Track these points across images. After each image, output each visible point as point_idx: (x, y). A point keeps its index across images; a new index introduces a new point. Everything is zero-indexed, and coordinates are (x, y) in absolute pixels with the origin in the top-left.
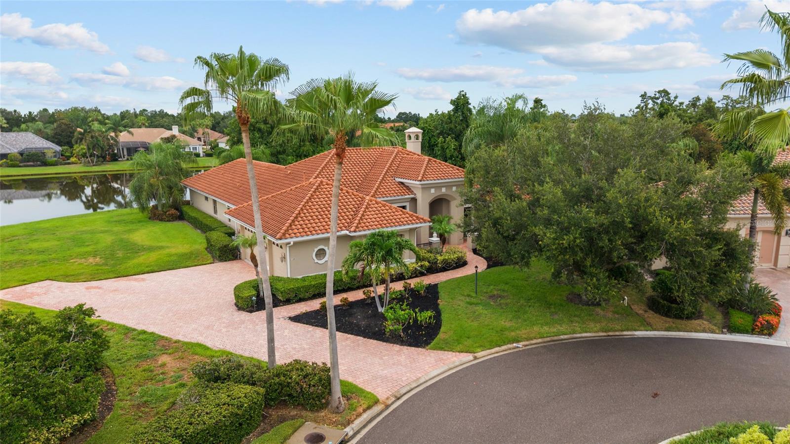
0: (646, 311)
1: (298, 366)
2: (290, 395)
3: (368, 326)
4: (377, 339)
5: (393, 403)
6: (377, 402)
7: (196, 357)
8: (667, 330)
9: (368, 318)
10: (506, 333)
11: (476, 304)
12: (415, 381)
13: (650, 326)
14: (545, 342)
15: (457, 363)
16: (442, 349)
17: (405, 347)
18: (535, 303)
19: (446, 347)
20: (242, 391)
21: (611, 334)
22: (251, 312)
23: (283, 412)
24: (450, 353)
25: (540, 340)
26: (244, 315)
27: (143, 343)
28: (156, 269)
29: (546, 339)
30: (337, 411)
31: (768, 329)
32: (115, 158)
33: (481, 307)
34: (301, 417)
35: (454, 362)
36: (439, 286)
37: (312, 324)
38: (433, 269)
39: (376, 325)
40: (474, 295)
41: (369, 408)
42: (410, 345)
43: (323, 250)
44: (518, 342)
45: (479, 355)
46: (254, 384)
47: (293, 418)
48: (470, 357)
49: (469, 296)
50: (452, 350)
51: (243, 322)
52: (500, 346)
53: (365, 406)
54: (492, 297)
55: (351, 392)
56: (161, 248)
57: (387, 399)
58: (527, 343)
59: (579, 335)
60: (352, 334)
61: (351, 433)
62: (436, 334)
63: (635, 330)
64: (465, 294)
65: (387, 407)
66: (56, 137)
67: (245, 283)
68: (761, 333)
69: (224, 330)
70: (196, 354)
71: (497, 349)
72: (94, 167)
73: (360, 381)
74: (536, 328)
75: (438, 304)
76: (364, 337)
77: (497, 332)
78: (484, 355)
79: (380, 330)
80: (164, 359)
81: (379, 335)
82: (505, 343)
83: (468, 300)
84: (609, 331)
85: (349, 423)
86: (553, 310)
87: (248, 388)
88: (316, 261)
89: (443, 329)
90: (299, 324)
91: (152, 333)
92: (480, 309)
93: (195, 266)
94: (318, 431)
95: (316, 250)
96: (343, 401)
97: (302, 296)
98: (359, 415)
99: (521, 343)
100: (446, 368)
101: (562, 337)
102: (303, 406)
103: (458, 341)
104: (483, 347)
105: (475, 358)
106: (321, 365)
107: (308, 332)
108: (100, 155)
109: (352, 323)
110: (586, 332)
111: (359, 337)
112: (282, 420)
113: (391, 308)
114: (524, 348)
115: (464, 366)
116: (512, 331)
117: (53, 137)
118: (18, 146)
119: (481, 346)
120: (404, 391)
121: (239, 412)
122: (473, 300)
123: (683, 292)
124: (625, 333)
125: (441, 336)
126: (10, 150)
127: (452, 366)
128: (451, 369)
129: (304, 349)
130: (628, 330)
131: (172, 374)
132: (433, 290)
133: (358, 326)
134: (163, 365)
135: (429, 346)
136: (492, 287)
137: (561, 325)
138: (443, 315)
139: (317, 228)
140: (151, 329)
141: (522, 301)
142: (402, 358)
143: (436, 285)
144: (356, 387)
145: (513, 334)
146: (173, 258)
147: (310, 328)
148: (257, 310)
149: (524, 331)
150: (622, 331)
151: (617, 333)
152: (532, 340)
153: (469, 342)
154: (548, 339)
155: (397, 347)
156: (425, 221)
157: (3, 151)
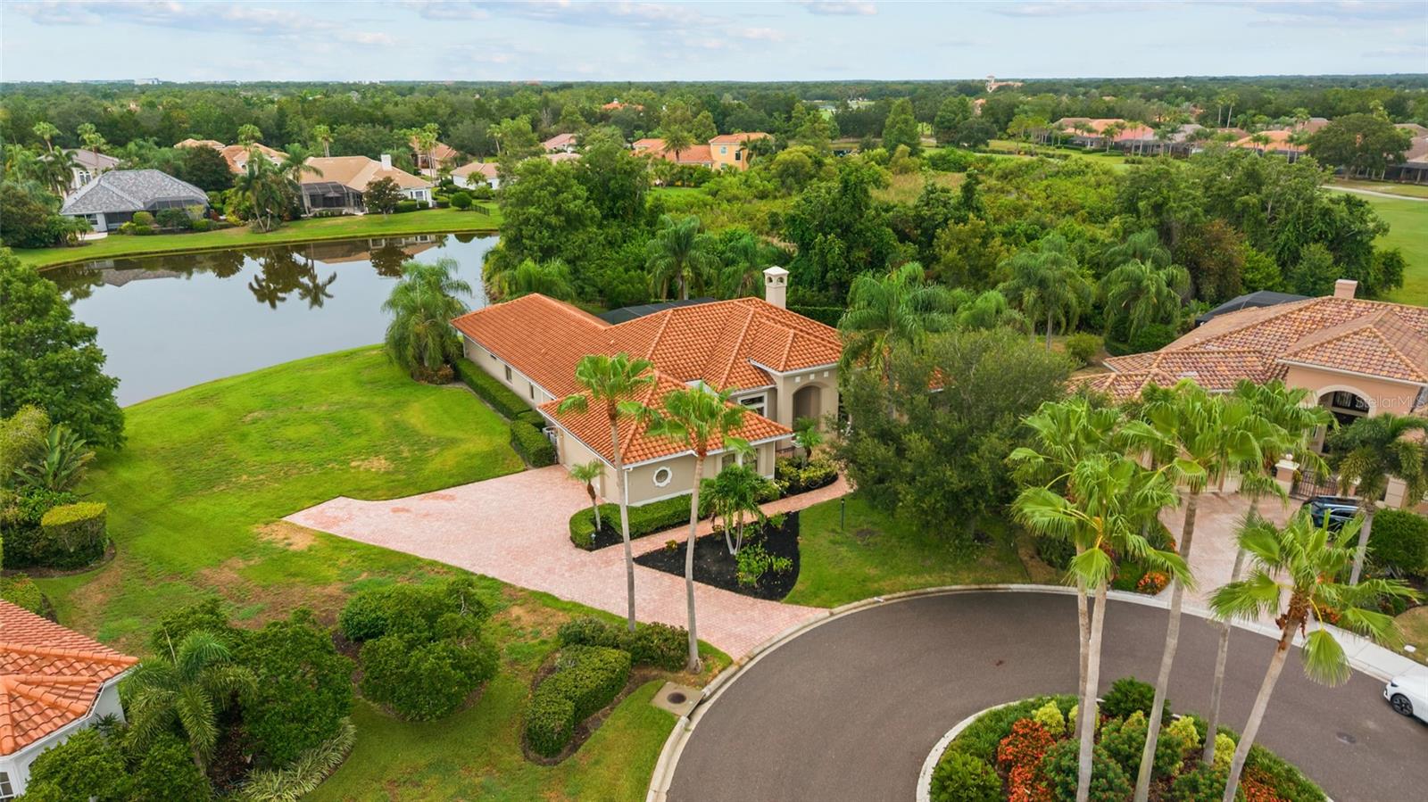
0: (1032, 557)
1: (657, 629)
2: (652, 658)
3: (719, 573)
4: (729, 590)
5: (746, 664)
6: (731, 662)
7: (548, 609)
8: (1046, 583)
9: (719, 562)
10: (869, 584)
11: (841, 544)
12: (768, 640)
13: (1027, 577)
14: (909, 596)
15: (812, 621)
16: (797, 603)
17: (759, 600)
18: (908, 543)
19: (803, 600)
20: (612, 655)
21: (984, 586)
22: (591, 550)
23: (645, 672)
24: (806, 608)
25: (904, 593)
26: (584, 555)
27: (490, 591)
28: (461, 480)
29: (910, 593)
30: (694, 672)
31: (1152, 587)
32: (296, 215)
33: (846, 548)
34: (662, 677)
35: (808, 619)
36: (800, 515)
37: (659, 569)
38: (795, 489)
39: (728, 571)
40: (839, 531)
41: (724, 669)
42: (764, 597)
43: (665, 471)
44: (879, 594)
45: (836, 610)
46: (617, 647)
47: (654, 678)
48: (824, 613)
49: (834, 531)
50: (808, 605)
51: (584, 564)
52: (859, 600)
53: (720, 668)
54: (861, 533)
55: (707, 651)
56: (453, 442)
57: (741, 659)
58: (889, 596)
59: (947, 588)
60: (702, 582)
61: (708, 694)
62: (793, 584)
63: (1013, 583)
64: (830, 528)
65: (741, 667)
66: (195, 173)
67: (580, 513)
68: (1144, 591)
69: (567, 575)
70: (548, 606)
71: (856, 604)
72: (268, 234)
73: (713, 641)
74: (902, 578)
75: (798, 543)
76: (716, 586)
77: (859, 582)
78: (842, 610)
79: (732, 578)
80: (517, 611)
81: (732, 585)
82: (865, 597)
83: (832, 538)
84: (983, 583)
85: (706, 683)
86: (926, 553)
87: (616, 653)
88: (657, 484)
89: (800, 577)
90: (644, 568)
91: (493, 579)
92: (843, 550)
93: (507, 474)
94: (678, 691)
95: (657, 472)
96: (700, 662)
97: (644, 531)
98: (715, 676)
99: (884, 597)
100: (801, 626)
101: (929, 590)
102: (663, 668)
103: (816, 595)
104: (841, 602)
105: (832, 614)
106: (679, 629)
107: (656, 578)
108: (276, 215)
109: (702, 568)
110: (956, 584)
111: (710, 587)
112: (645, 680)
113: (744, 552)
114: (886, 603)
115: (819, 624)
116: (876, 582)
117: (189, 173)
118: (141, 195)
119: (839, 600)
120: (757, 651)
121: (613, 676)
122: (838, 538)
123: (1051, 554)
124: (1000, 586)
125: (798, 586)
126: (133, 204)
127: (806, 623)
128: (805, 627)
129: (655, 601)
130: (1003, 582)
131: (530, 629)
132: (792, 519)
133: (709, 572)
134: (518, 619)
135: (785, 599)
136: (862, 518)
137: (930, 574)
138: (802, 559)
139: (658, 449)
140: (490, 574)
141: (894, 540)
142: (756, 614)
143: (797, 513)
144: (711, 647)
145: (876, 585)
146: (477, 462)
147: (658, 574)
148: (597, 548)
149: (888, 582)
150: (997, 583)
151: (991, 586)
152: (895, 592)
153: (826, 595)
154: (914, 592)
155: (750, 600)
156: (786, 432)
157: (123, 208)
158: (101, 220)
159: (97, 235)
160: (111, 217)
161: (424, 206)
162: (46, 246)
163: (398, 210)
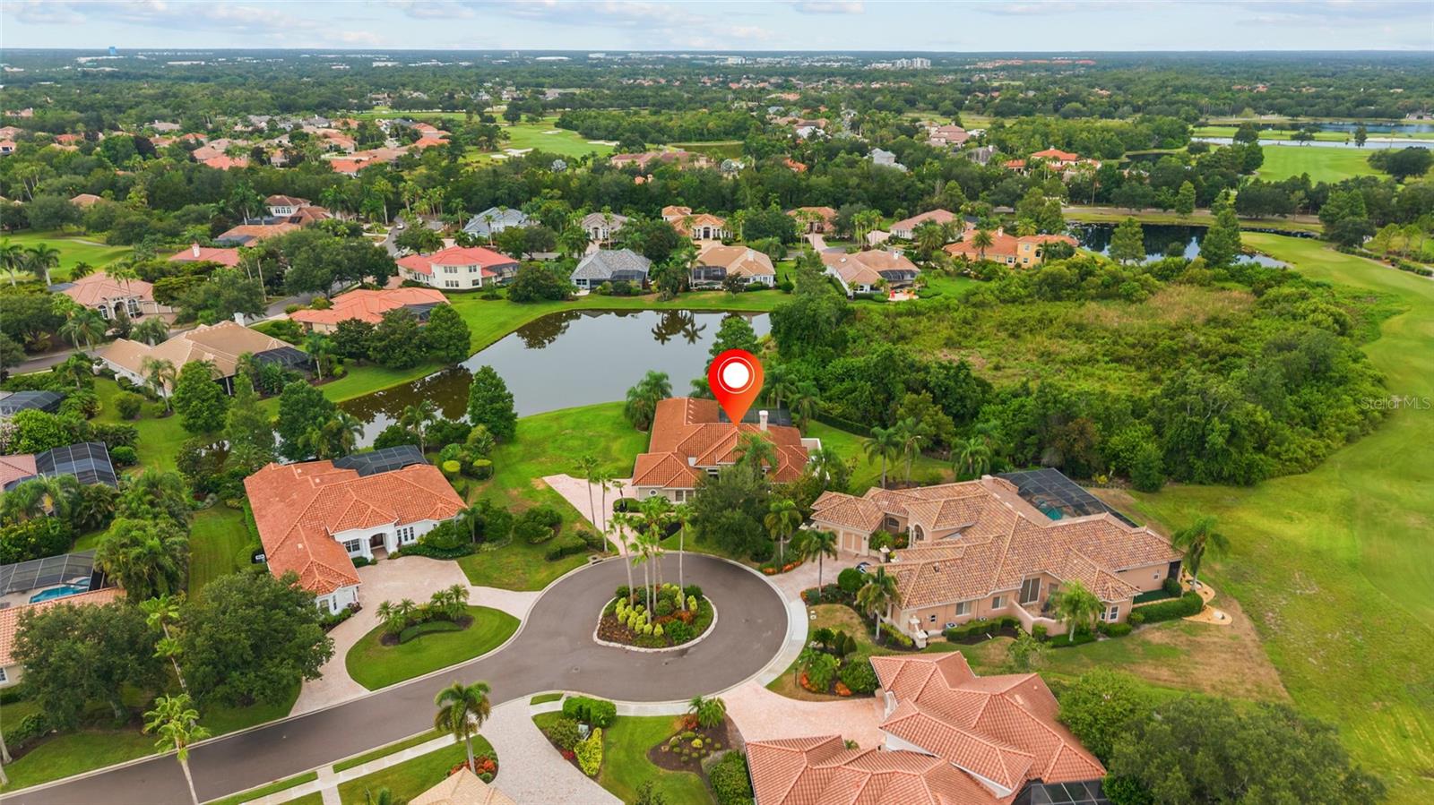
32: (687, 288)
72: (665, 303)
118: (613, 266)
126: (605, 275)
157: (600, 277)
158: (588, 282)
159: (584, 292)
160: (593, 282)
161: (766, 288)
162: (557, 299)
163: (749, 289)
